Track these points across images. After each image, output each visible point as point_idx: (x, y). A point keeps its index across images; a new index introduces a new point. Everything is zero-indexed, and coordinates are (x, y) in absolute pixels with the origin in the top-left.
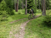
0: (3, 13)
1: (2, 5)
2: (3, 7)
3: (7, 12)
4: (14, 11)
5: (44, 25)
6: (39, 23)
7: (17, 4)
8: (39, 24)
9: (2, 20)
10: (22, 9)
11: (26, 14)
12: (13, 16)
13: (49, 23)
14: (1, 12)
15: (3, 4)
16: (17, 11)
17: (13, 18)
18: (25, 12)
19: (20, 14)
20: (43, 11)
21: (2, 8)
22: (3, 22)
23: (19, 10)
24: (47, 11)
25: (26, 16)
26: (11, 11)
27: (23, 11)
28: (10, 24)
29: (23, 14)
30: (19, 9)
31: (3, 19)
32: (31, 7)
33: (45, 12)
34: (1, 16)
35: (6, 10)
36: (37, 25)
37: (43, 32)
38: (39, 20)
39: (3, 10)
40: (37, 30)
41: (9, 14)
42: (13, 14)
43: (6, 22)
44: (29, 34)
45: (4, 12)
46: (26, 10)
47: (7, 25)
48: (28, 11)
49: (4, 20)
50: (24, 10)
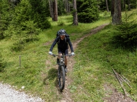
0: (28, 26)
1: (22, 9)
3: (34, 22)
6: (105, 41)
7: (54, 3)
8: (105, 44)
9: (28, 41)
10: (65, 13)
11: (74, 24)
12: (49, 31)
14: (24, 24)
15: (24, 6)
16: (55, 19)
17: (49, 35)
19: (62, 25)
21: (25, 16)
22: (31, 44)
23: (59, 18)
25: (75, 29)
26: (44, 20)
27: (67, 19)
28: (45, 47)
29: (69, 25)
30: (60, 14)
31: (30, 37)
32: (86, 6)
33: (119, 16)
34: (24, 32)
35: (32, 18)
36: (100, 47)
38: (104, 35)
39: (27, 19)
40: (99, 56)
41: (39, 26)
42: (47, 26)
44: (84, 64)
45: (30, 24)
46: (74, 15)
48: (79, 16)
49: (31, 40)
50: (71, 16)
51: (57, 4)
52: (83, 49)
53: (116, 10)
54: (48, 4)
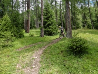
0: (6, 35)
1: (3, 22)
2: (5, 25)
3: (11, 33)
4: (24, 31)
5: (69, 52)
6: (62, 50)
7: (28, 21)
8: (62, 52)
9: (4, 47)
10: (35, 28)
11: (41, 36)
12: (22, 39)
13: (76, 49)
14: (3, 33)
15: (5, 20)
16: (27, 31)
17: (22, 43)
18: (41, 33)
19: (32, 36)
20: (68, 32)
21: (4, 28)
23: (30, 30)
24: (73, 31)
25: (42, 39)
26: (19, 31)
27: (37, 31)
28: (17, 52)
29: (38, 36)
30: (31, 28)
31: (6, 44)
32: (49, 25)
33: (70, 33)
34: (2, 39)
35: (10, 29)
37: (67, 63)
38: (61, 45)
39: (6, 30)
40: (58, 61)
41: (15, 36)
42: (21, 36)
43: (10, 49)
44: (47, 67)
45: (8, 34)
46: (41, 30)
47: (11, 53)
48: (45, 31)
49: (7, 46)
50: (39, 30)
51: (30, 21)
52: (47, 55)
53: (68, 29)
54: (23, 21)
